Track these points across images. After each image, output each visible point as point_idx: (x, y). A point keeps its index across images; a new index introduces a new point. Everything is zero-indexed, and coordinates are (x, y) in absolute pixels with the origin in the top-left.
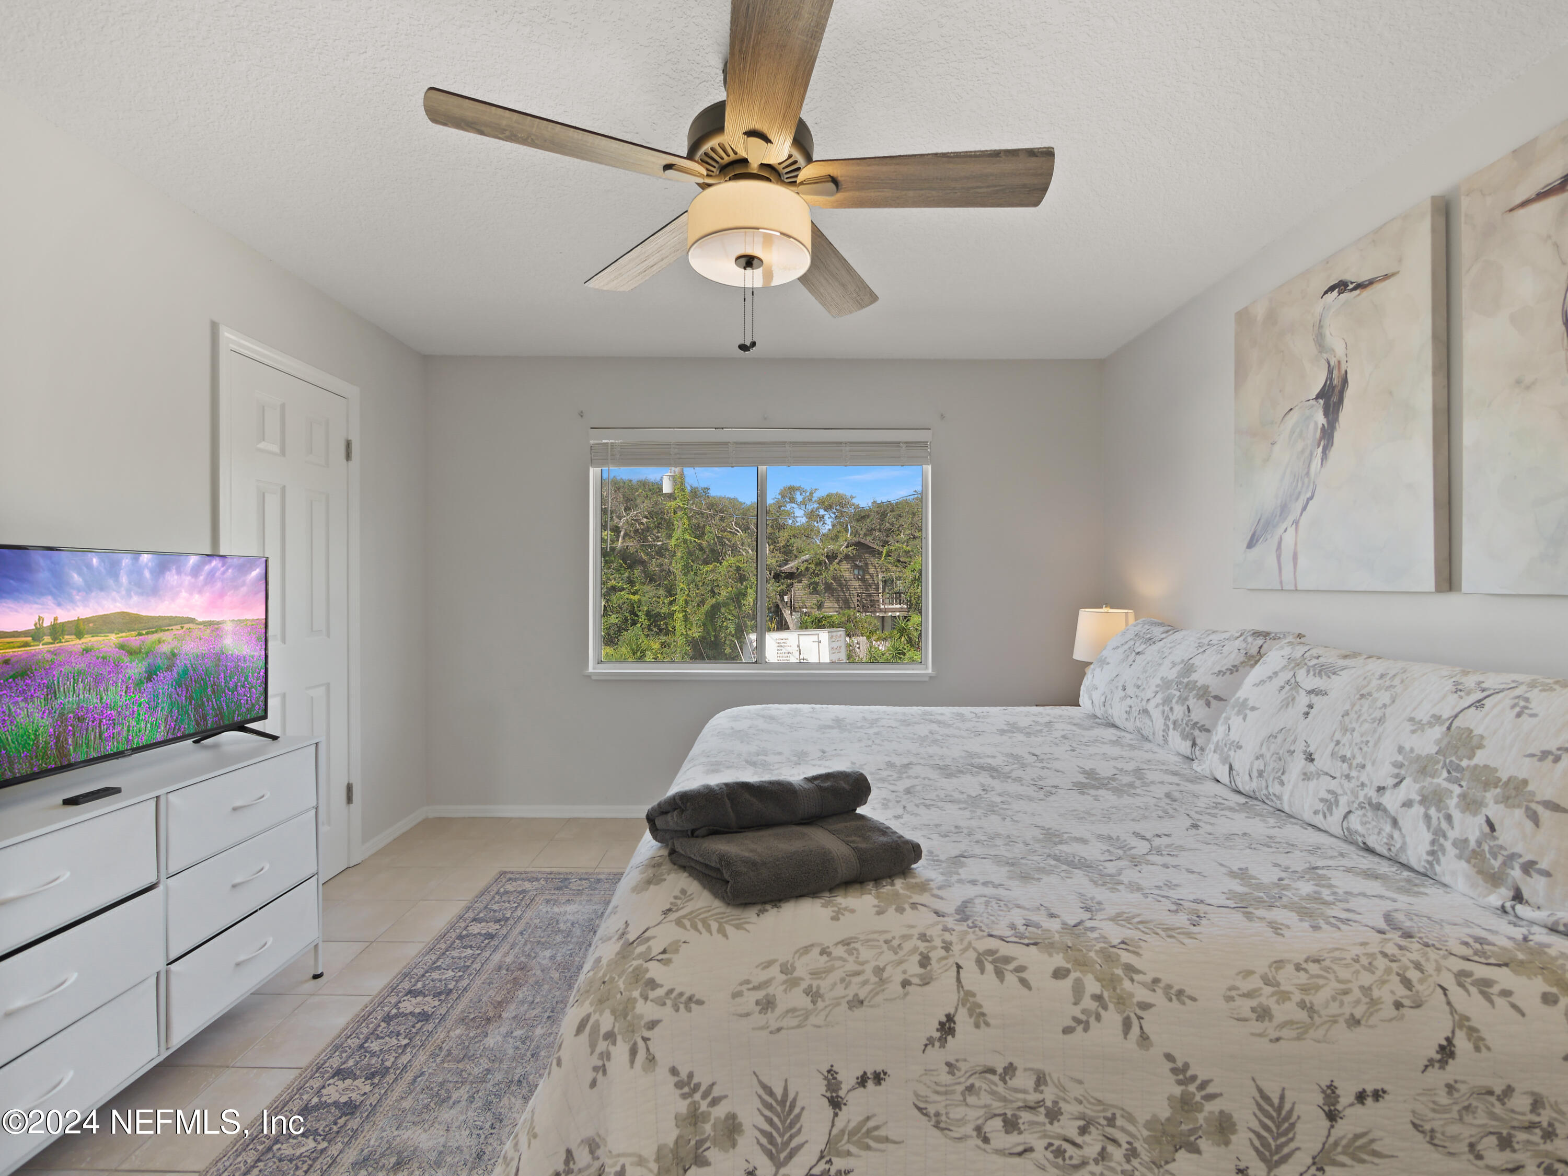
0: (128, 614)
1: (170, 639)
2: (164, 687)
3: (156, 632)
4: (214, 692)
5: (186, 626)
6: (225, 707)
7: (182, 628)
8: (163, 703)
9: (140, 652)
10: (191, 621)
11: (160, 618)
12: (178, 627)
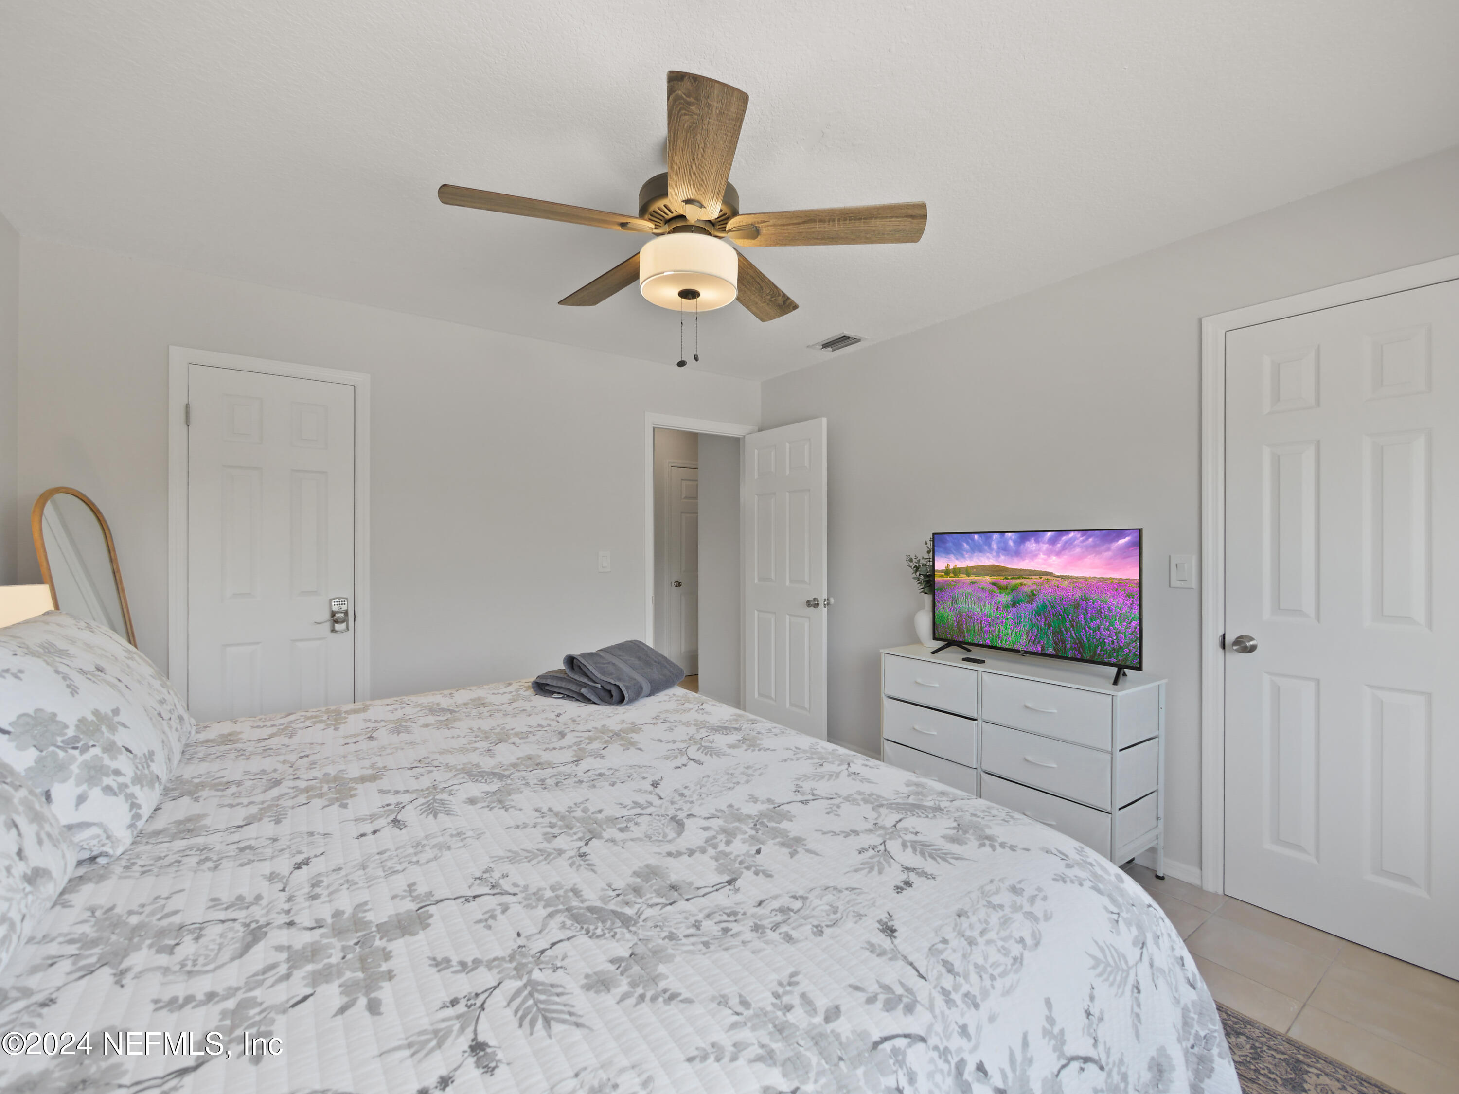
0: (998, 566)
1: (1030, 584)
2: (1026, 612)
3: (1019, 578)
4: (1072, 626)
5: (1044, 577)
6: (1085, 639)
7: (1041, 578)
8: (1025, 622)
9: (1007, 588)
10: (1050, 574)
11: (1021, 570)
12: (1038, 577)
